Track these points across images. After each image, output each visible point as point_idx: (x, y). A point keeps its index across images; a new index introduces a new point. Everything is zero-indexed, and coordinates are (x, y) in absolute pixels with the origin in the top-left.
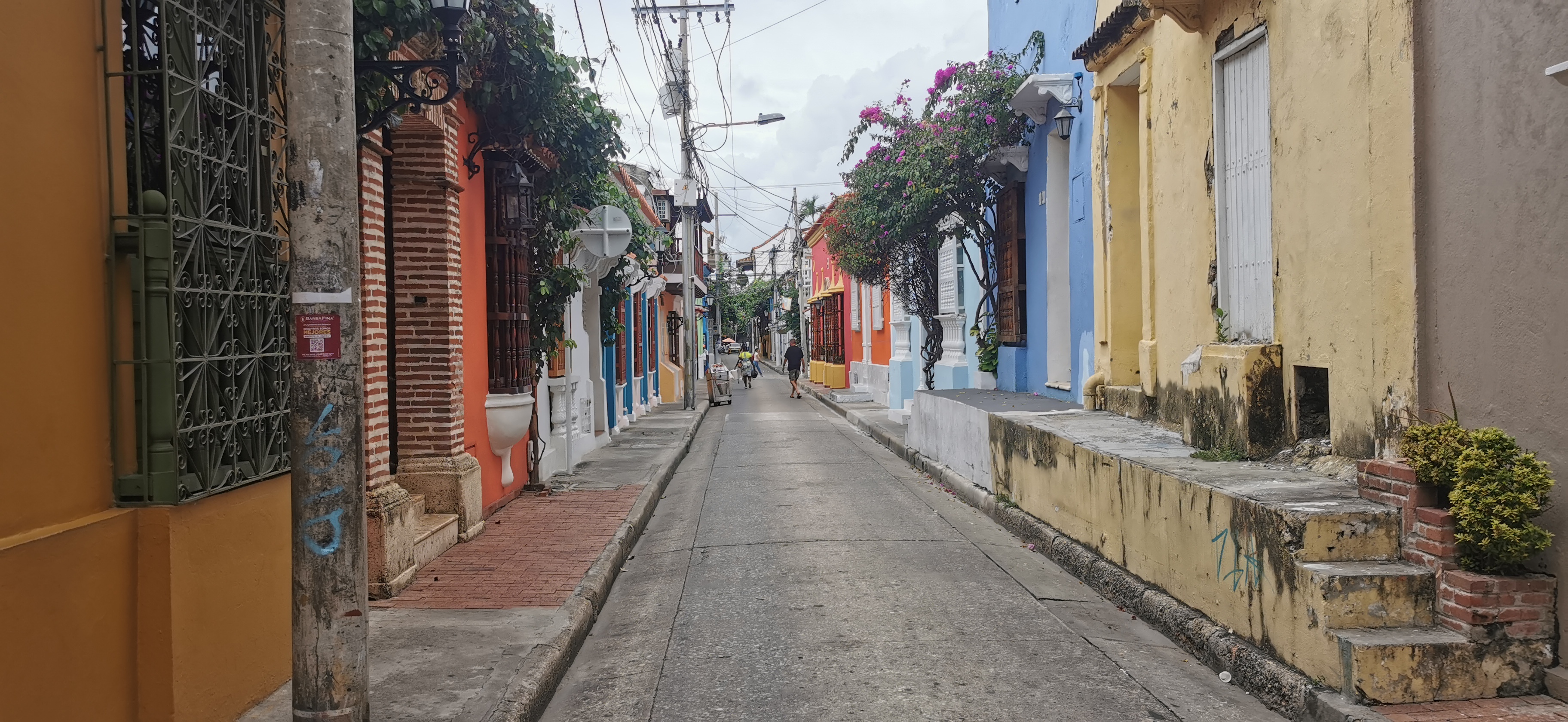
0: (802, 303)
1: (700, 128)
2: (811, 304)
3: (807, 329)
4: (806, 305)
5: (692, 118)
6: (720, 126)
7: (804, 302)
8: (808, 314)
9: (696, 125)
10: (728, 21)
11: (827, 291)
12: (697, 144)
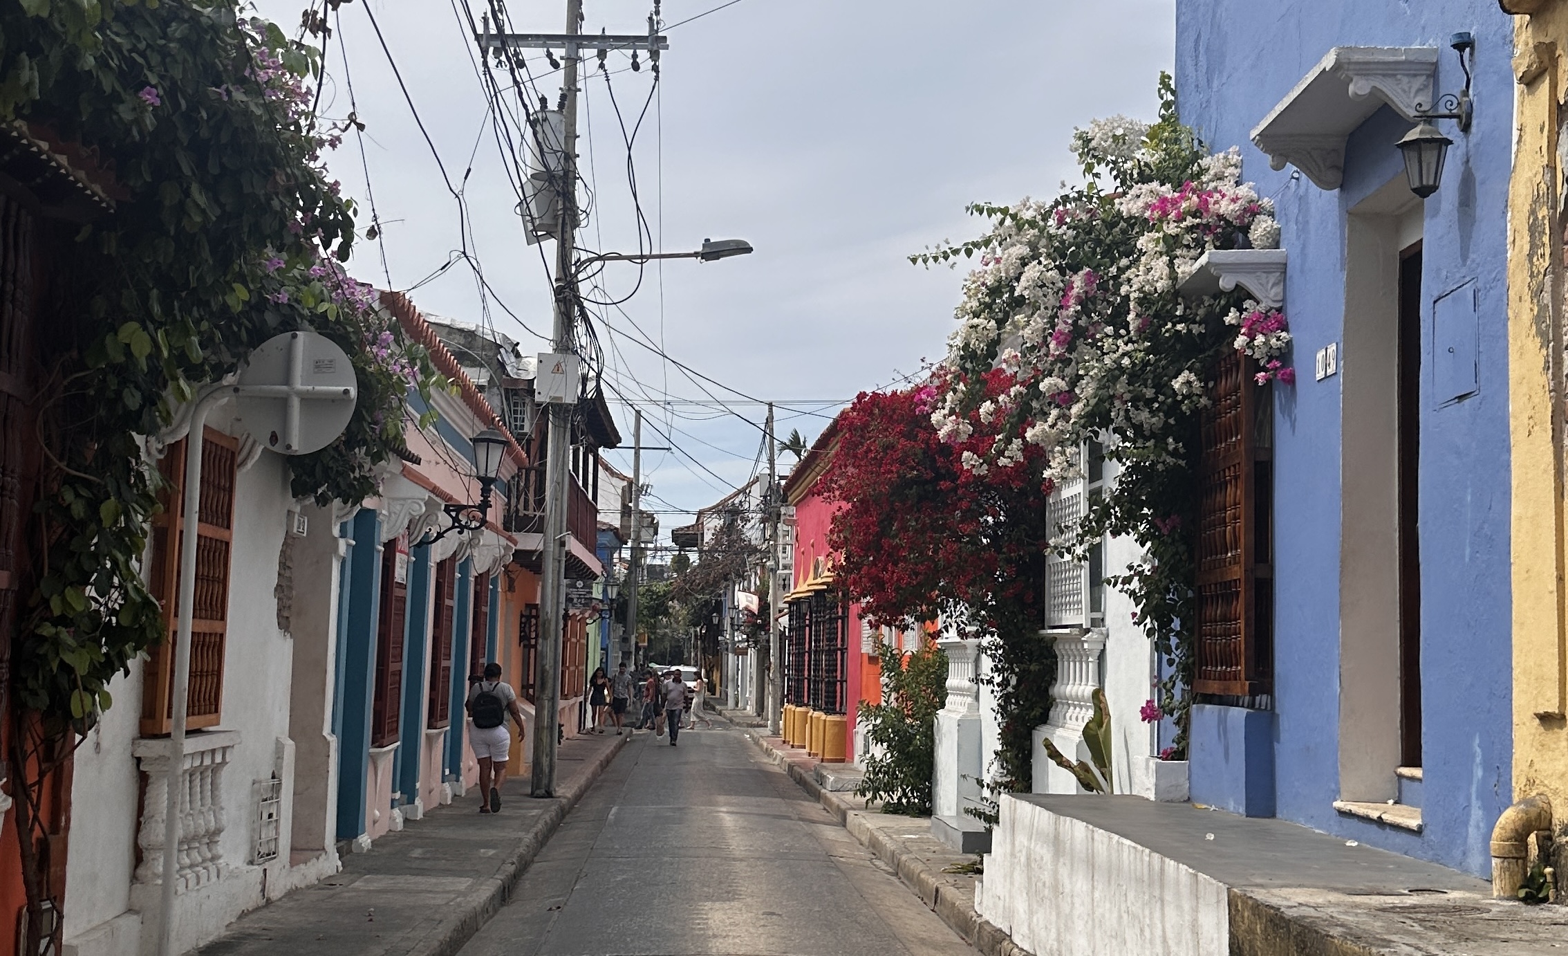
0: (775, 602)
1: (591, 261)
2: (790, 604)
3: (782, 649)
4: (781, 605)
5: (578, 243)
6: (630, 258)
7: (779, 602)
8: (784, 621)
9: (584, 256)
10: (655, 69)
11: (819, 580)
12: (584, 289)
